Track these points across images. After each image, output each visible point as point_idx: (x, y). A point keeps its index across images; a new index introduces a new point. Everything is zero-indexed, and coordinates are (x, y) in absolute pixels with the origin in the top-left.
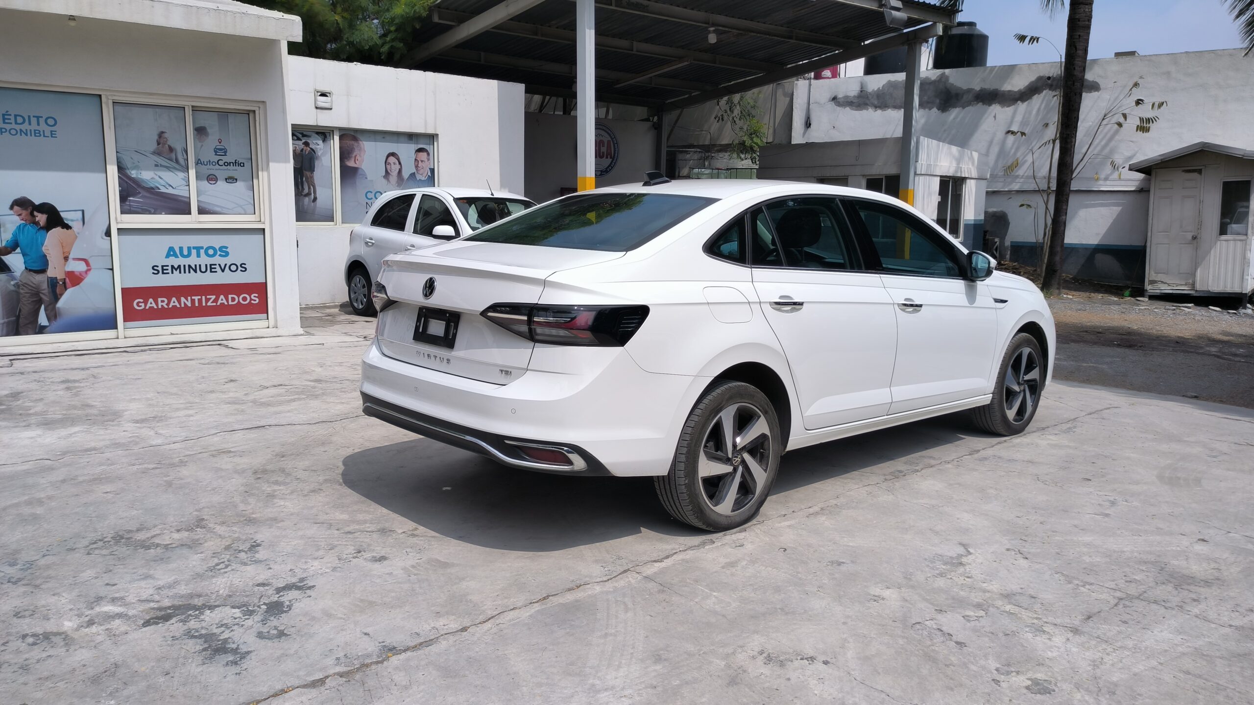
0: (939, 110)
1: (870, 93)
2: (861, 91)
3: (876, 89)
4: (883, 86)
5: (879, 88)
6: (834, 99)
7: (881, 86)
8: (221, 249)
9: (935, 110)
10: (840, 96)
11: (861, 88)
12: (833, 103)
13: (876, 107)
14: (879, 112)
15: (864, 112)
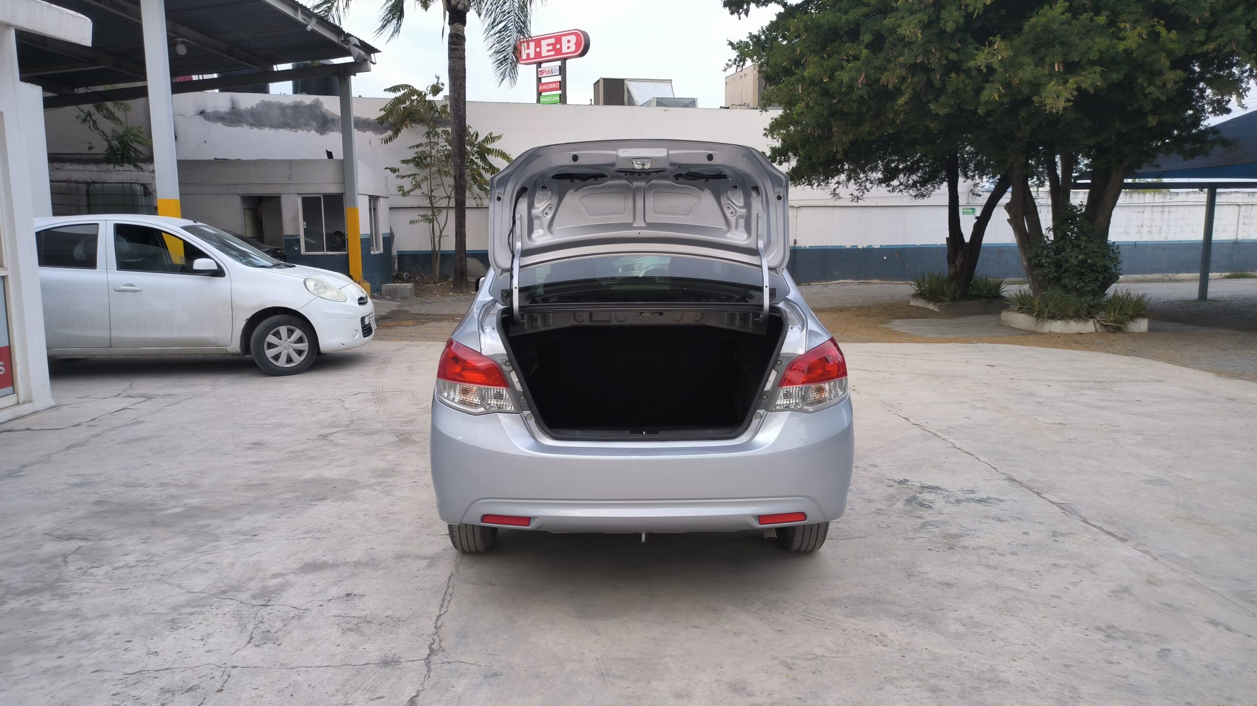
0: (317, 132)
1: (243, 111)
2: (233, 108)
3: (249, 107)
4: (257, 105)
5: (252, 107)
6: (202, 113)
7: (254, 105)
9: (313, 132)
10: (209, 110)
11: (233, 104)
12: (201, 118)
13: (252, 125)
14: (255, 130)
15: (239, 128)
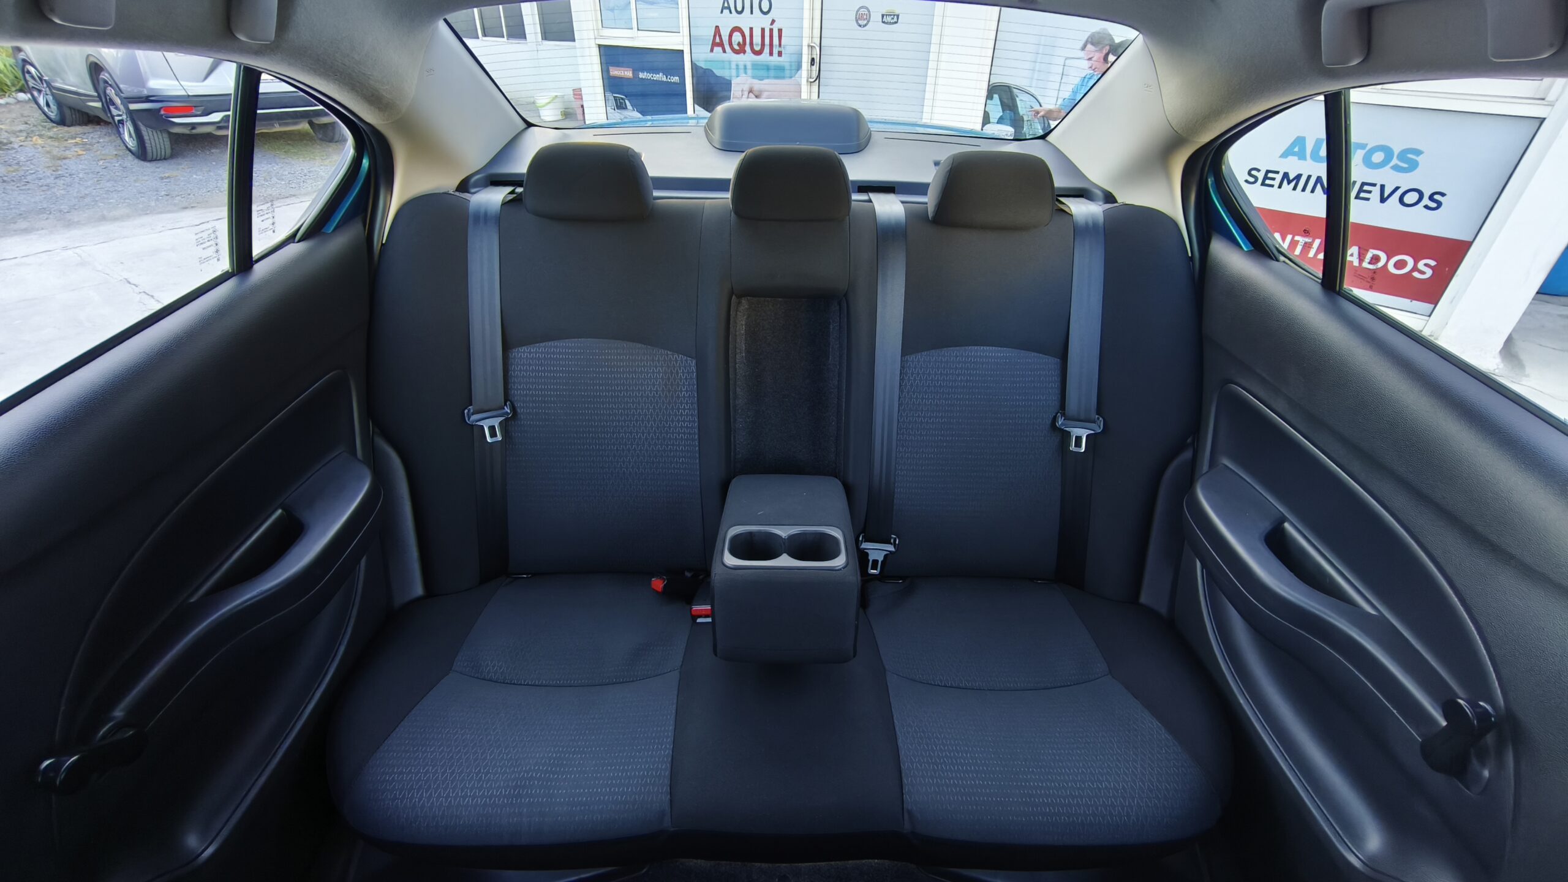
8: (1402, 155)
